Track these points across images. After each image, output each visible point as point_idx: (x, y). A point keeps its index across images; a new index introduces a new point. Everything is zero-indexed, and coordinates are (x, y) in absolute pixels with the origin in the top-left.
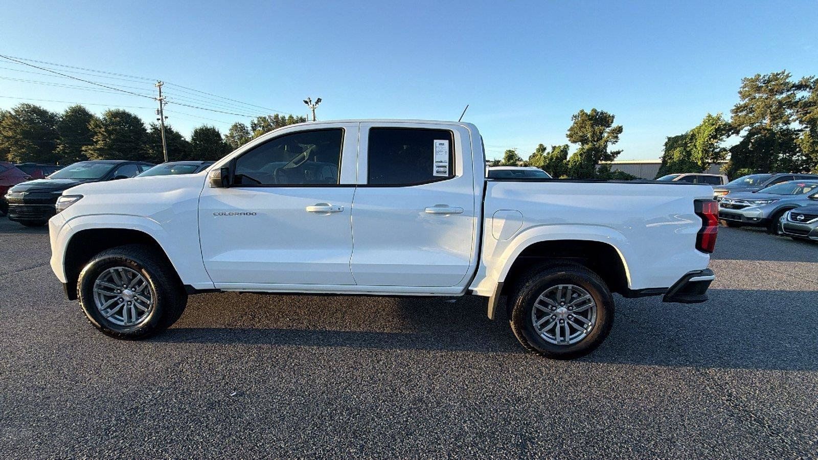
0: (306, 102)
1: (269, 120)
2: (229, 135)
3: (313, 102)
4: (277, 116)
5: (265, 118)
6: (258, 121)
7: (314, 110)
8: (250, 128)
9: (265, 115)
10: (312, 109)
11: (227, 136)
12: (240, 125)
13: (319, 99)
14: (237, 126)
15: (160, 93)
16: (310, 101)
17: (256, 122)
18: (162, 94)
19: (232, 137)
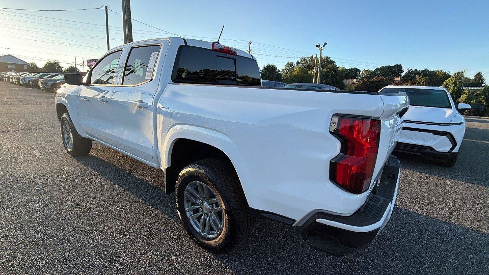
0: (317, 46)
1: (307, 59)
2: (284, 69)
3: (321, 46)
4: (312, 57)
5: (305, 58)
6: (301, 60)
7: (321, 51)
8: (296, 65)
9: (305, 56)
10: (320, 50)
11: (283, 70)
12: (291, 63)
13: (325, 43)
14: (289, 64)
15: (250, 47)
16: (319, 45)
17: (300, 61)
18: (250, 48)
19: (286, 69)
